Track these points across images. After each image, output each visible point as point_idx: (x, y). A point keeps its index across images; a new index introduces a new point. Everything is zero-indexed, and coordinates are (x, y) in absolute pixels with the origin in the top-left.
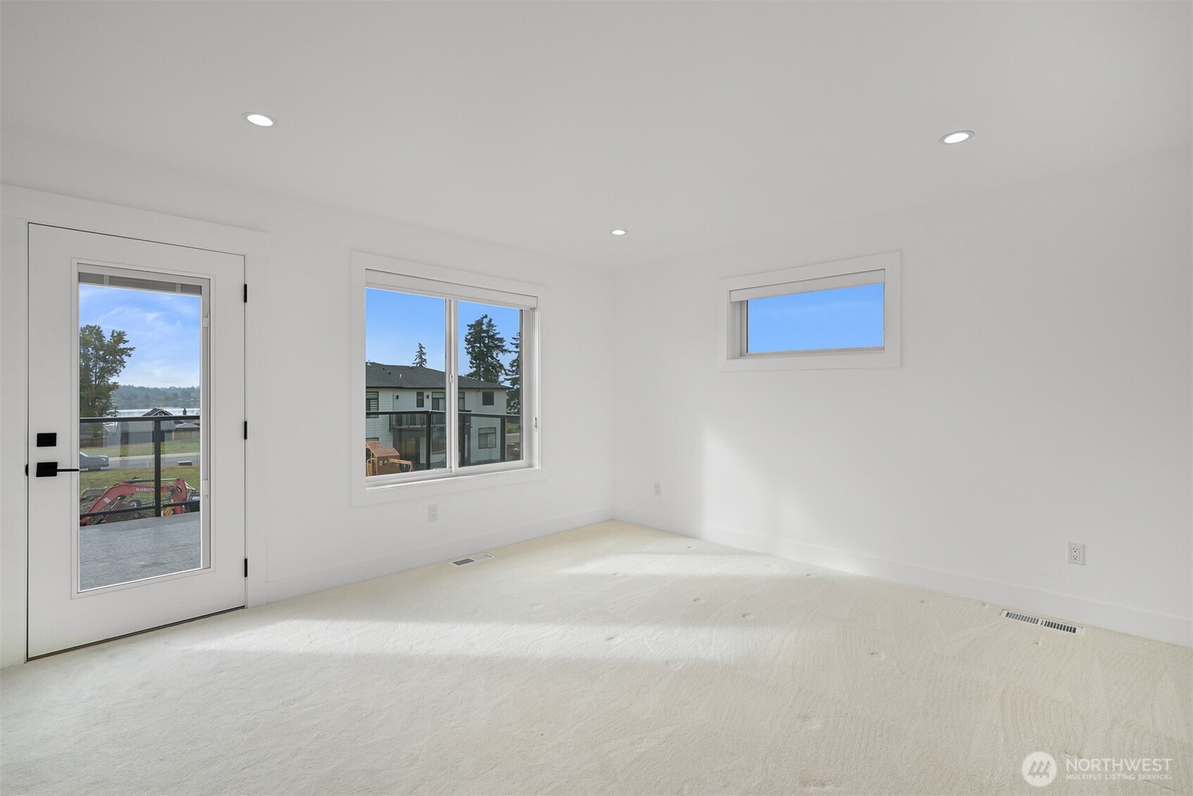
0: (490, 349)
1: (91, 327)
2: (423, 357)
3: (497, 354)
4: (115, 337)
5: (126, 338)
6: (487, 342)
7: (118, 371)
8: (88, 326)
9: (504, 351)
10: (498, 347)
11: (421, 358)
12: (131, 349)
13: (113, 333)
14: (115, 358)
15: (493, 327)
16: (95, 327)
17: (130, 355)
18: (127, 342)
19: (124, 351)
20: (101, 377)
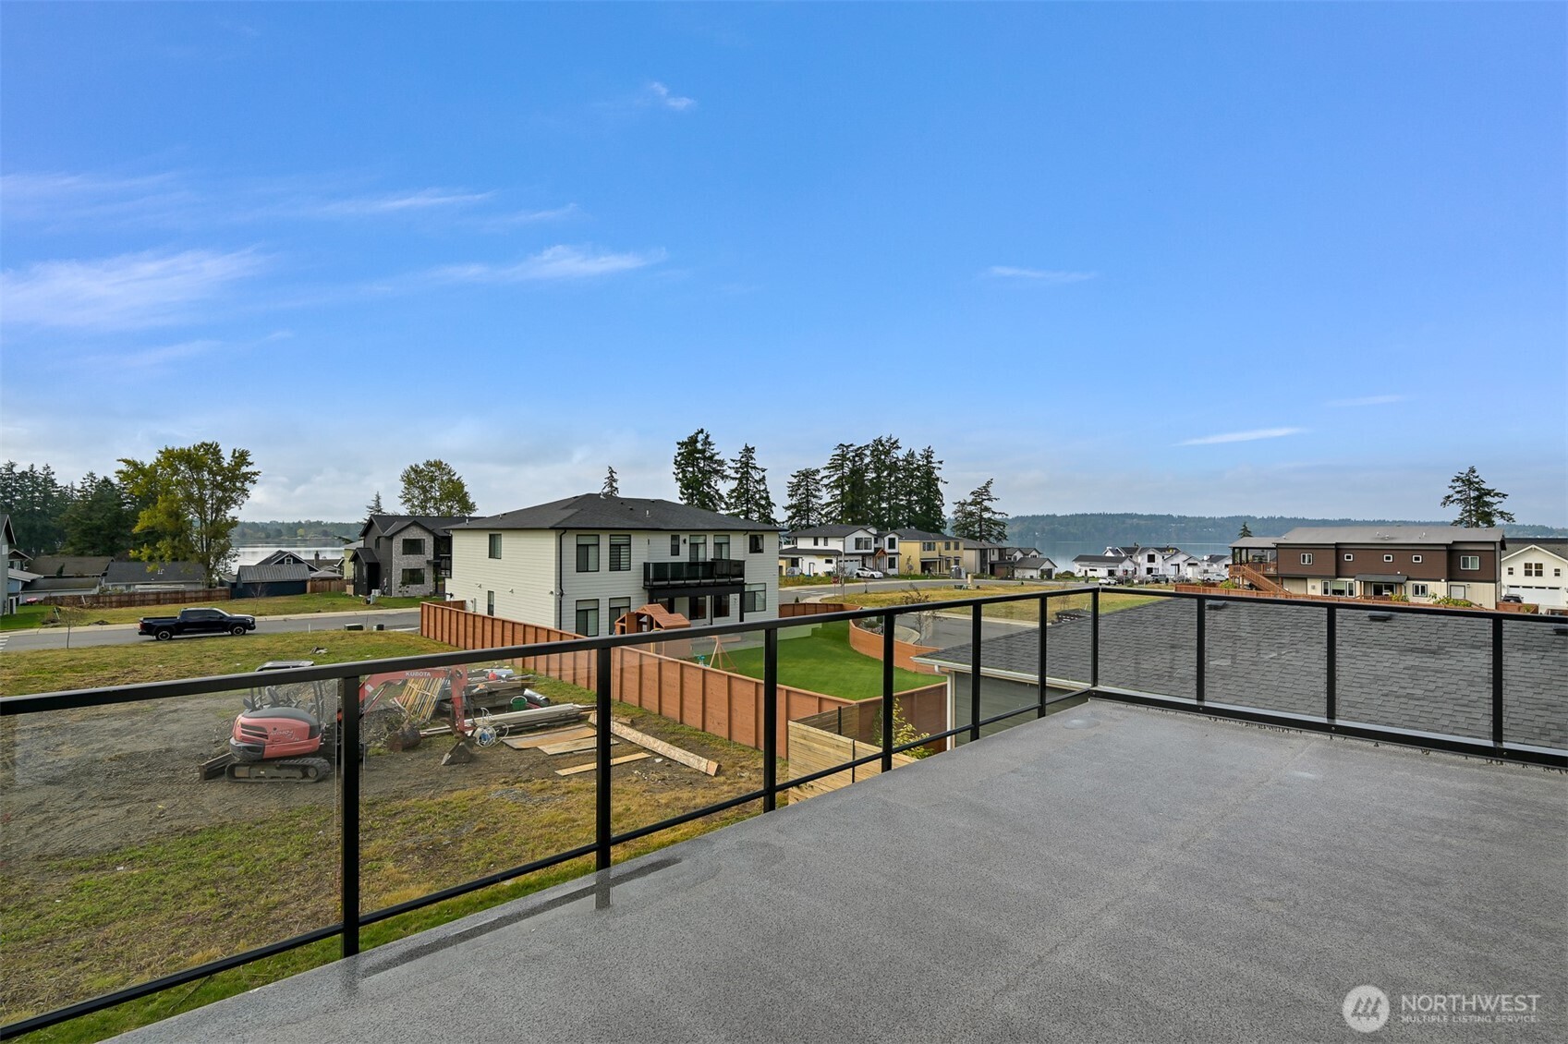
0: (707, 474)
1: (206, 445)
2: (614, 484)
3: (716, 482)
4: (237, 457)
5: (250, 459)
6: (702, 465)
7: (240, 503)
8: (203, 443)
9: (724, 477)
10: (717, 472)
11: (612, 486)
12: (255, 474)
13: (234, 453)
14: (234, 485)
15: (710, 445)
16: (212, 445)
17: (254, 482)
18: (251, 464)
19: (246, 477)
20: (218, 510)
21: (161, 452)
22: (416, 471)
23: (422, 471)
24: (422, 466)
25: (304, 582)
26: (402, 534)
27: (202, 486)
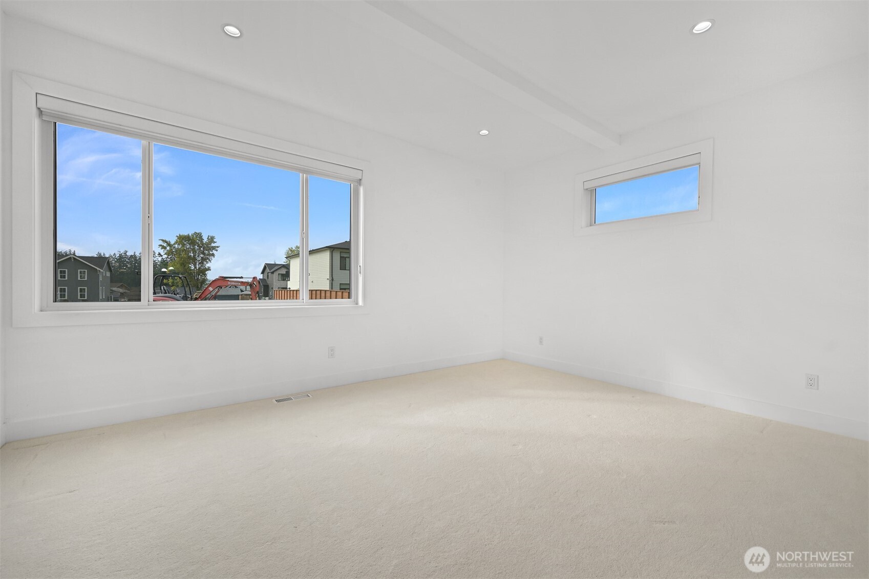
1: (197, 233)
4: (209, 239)
5: (215, 240)
7: (211, 260)
8: (195, 232)
12: (217, 247)
13: (208, 237)
14: (209, 253)
16: (199, 234)
17: (217, 251)
18: (215, 242)
19: (214, 248)
20: (202, 263)
21: (177, 236)
22: (291, 251)
23: (294, 251)
24: (294, 248)
25: (239, 295)
26: (278, 271)
27: (194, 251)
